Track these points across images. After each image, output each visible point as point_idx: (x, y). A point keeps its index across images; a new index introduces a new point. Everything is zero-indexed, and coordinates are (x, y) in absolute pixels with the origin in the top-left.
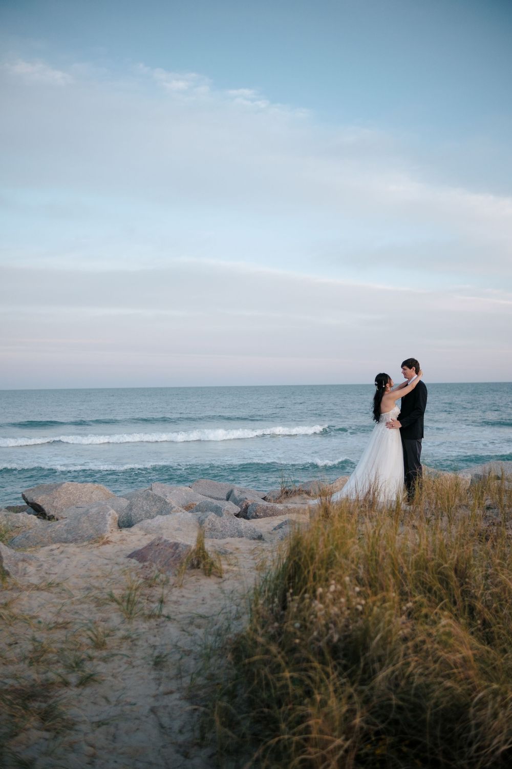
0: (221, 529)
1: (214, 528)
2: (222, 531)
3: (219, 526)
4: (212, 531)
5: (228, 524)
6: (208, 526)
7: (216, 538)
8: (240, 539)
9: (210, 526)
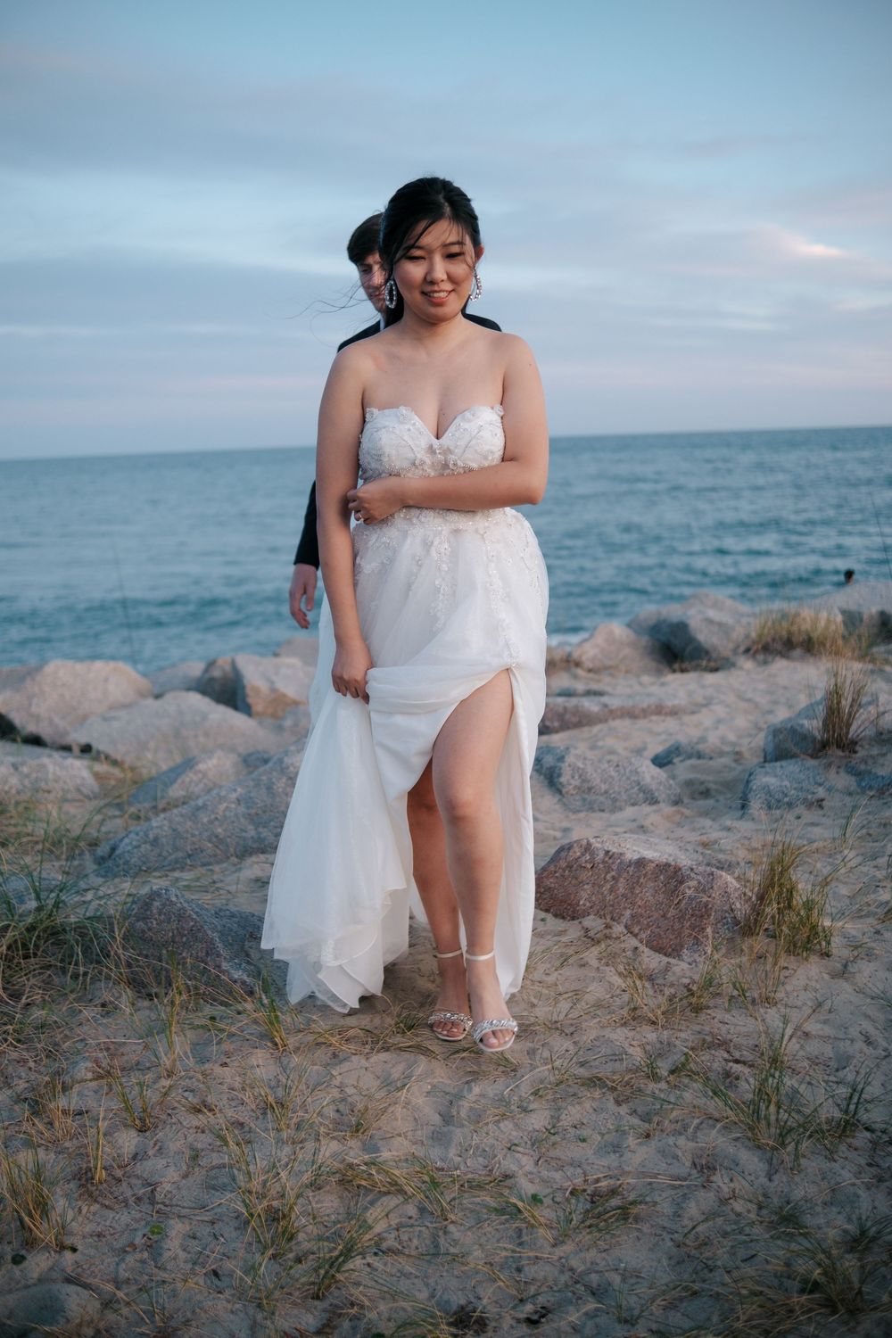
0: (604, 787)
1: (586, 785)
2: (606, 792)
3: (598, 780)
4: (584, 792)
5: (613, 773)
6: (572, 782)
7: (603, 811)
8: (654, 807)
9: (576, 782)
